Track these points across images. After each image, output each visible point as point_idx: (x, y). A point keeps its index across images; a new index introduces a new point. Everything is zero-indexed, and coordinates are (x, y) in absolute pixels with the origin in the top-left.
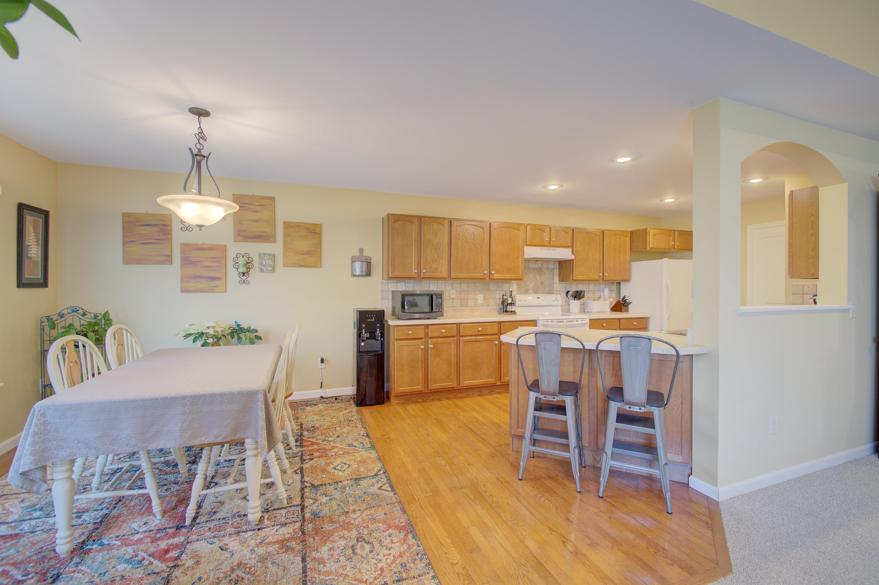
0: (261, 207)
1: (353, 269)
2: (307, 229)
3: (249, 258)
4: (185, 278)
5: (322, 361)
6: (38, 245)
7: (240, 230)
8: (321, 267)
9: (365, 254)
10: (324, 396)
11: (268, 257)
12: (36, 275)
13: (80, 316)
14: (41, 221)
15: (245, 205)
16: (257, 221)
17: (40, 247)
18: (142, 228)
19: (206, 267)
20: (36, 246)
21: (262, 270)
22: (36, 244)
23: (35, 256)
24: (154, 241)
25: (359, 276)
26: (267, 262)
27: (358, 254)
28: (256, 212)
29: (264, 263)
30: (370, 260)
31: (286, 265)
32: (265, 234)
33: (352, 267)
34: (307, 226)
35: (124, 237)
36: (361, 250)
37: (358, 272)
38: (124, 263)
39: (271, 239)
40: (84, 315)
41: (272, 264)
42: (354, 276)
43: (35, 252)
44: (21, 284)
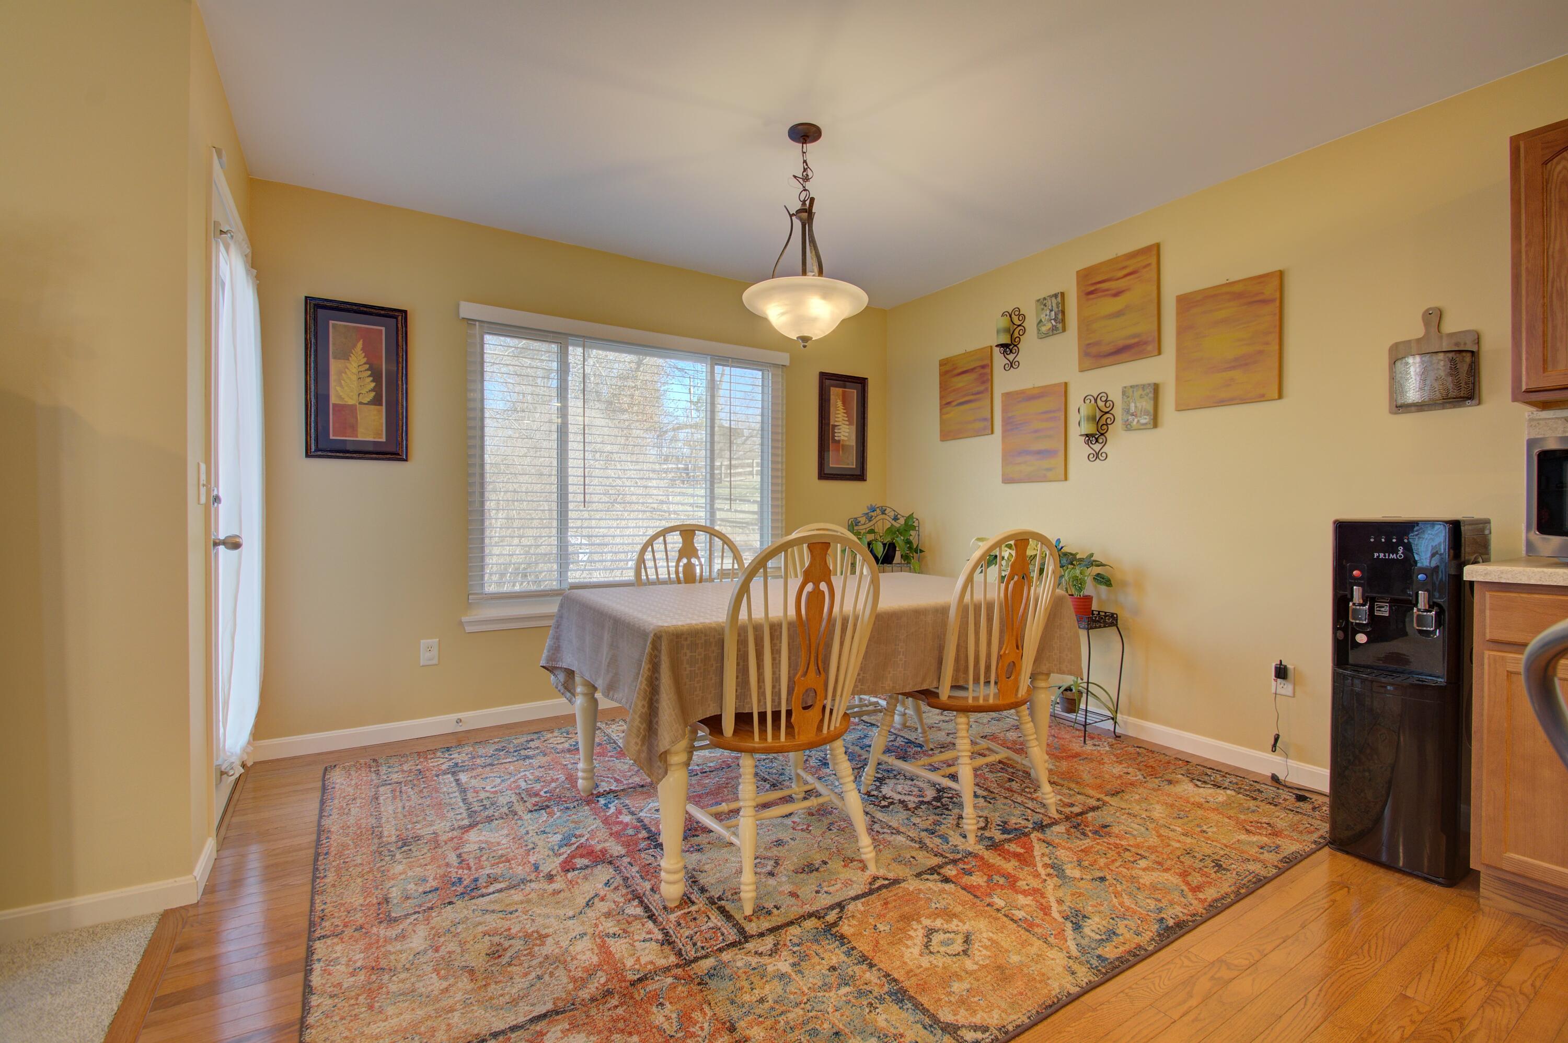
0: (1129, 278)
1: (1395, 384)
2: (1238, 296)
3: (1106, 401)
4: (1009, 456)
5: (1281, 672)
6: (851, 424)
7: (1089, 344)
8: (1280, 396)
9: (1451, 326)
10: (1281, 777)
11: (1140, 392)
12: (848, 464)
13: (891, 520)
14: (853, 393)
15: (1099, 286)
16: (1119, 314)
17: (854, 428)
18: (960, 378)
19: (1036, 431)
20: (847, 427)
21: (1128, 427)
22: (847, 423)
23: (846, 439)
24: (971, 397)
25: (1419, 407)
26: (1138, 404)
27: (1417, 330)
28: (1116, 295)
29: (1132, 409)
30: (1478, 342)
31: (1181, 407)
32: (1136, 340)
33: (1392, 378)
34: (1238, 288)
35: (941, 398)
36: (1434, 317)
37: (1412, 393)
38: (942, 440)
39: (1150, 348)
40: (896, 519)
41: (1149, 406)
42: (1401, 408)
43: (847, 434)
44: (824, 474)
